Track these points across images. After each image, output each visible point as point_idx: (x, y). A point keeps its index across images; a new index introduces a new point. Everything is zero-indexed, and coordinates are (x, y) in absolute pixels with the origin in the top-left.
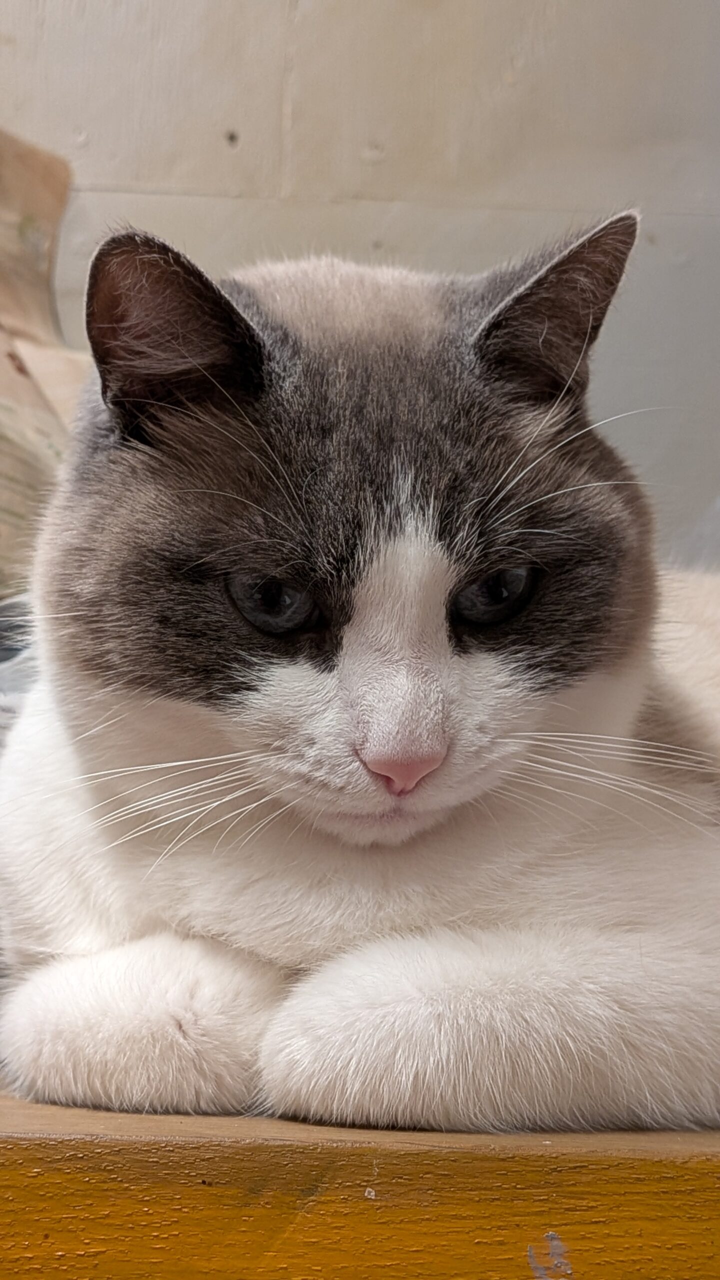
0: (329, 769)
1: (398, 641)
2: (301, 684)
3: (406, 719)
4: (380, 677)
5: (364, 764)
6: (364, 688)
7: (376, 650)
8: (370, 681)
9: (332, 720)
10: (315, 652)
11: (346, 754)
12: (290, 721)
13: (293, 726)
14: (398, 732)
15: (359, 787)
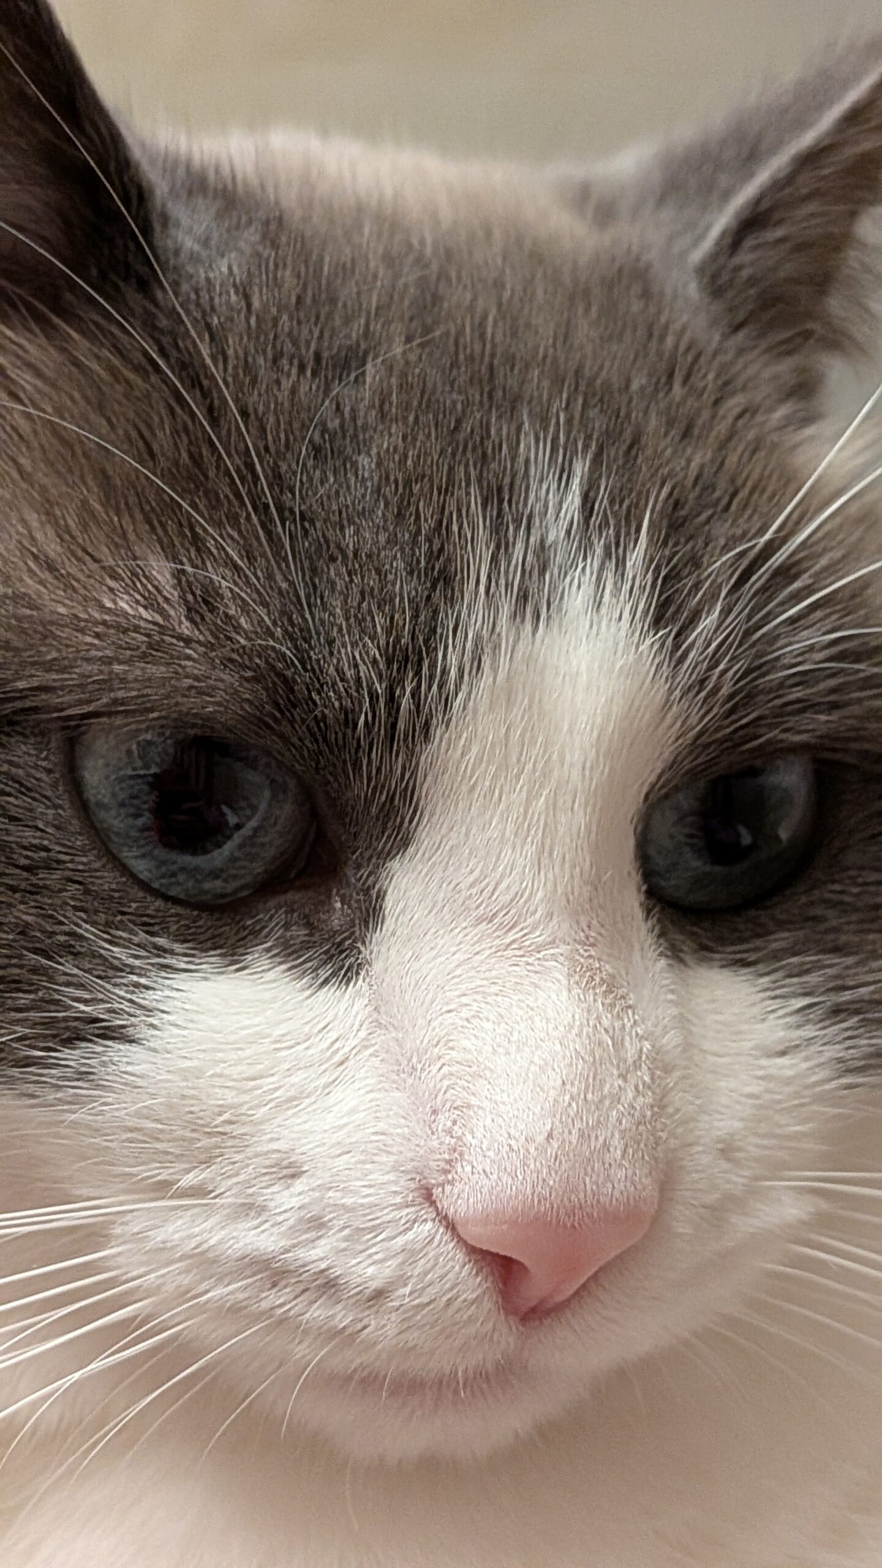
0: (346, 1239)
1: (540, 894)
2: (256, 1020)
3: (572, 1098)
4: (494, 989)
5: (451, 1226)
6: (450, 1018)
7: (479, 921)
8: (464, 1000)
9: (353, 1111)
10: (299, 933)
11: (398, 1200)
12: (226, 1117)
13: (237, 1130)
14: (550, 1136)
15: (431, 1292)
